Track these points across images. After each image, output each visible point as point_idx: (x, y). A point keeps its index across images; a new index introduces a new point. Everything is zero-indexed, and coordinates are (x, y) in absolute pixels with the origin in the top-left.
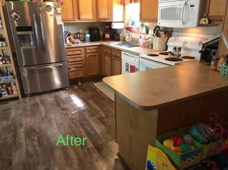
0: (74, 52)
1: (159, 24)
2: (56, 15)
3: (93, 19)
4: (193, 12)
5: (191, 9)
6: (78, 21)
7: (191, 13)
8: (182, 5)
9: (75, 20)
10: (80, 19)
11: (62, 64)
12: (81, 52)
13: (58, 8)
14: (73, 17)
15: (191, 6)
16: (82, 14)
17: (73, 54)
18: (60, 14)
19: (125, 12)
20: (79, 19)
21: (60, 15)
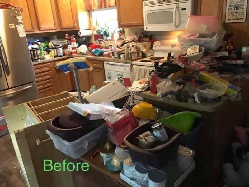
0: (42, 69)
1: (147, 28)
2: (17, 26)
3: (56, 28)
4: (186, 15)
5: (182, 12)
6: (38, 32)
7: (184, 16)
8: (173, 8)
9: (34, 31)
10: (41, 29)
11: (31, 86)
12: (49, 68)
13: (18, 16)
14: (31, 27)
15: (182, 9)
16: (42, 22)
17: (41, 72)
18: (21, 23)
19: (91, 18)
20: (39, 30)
21: (22, 25)
